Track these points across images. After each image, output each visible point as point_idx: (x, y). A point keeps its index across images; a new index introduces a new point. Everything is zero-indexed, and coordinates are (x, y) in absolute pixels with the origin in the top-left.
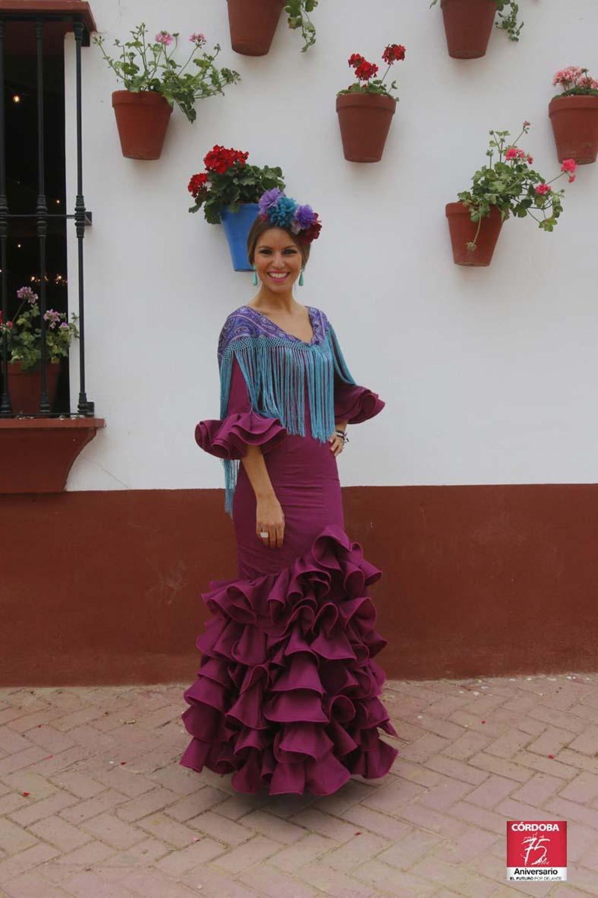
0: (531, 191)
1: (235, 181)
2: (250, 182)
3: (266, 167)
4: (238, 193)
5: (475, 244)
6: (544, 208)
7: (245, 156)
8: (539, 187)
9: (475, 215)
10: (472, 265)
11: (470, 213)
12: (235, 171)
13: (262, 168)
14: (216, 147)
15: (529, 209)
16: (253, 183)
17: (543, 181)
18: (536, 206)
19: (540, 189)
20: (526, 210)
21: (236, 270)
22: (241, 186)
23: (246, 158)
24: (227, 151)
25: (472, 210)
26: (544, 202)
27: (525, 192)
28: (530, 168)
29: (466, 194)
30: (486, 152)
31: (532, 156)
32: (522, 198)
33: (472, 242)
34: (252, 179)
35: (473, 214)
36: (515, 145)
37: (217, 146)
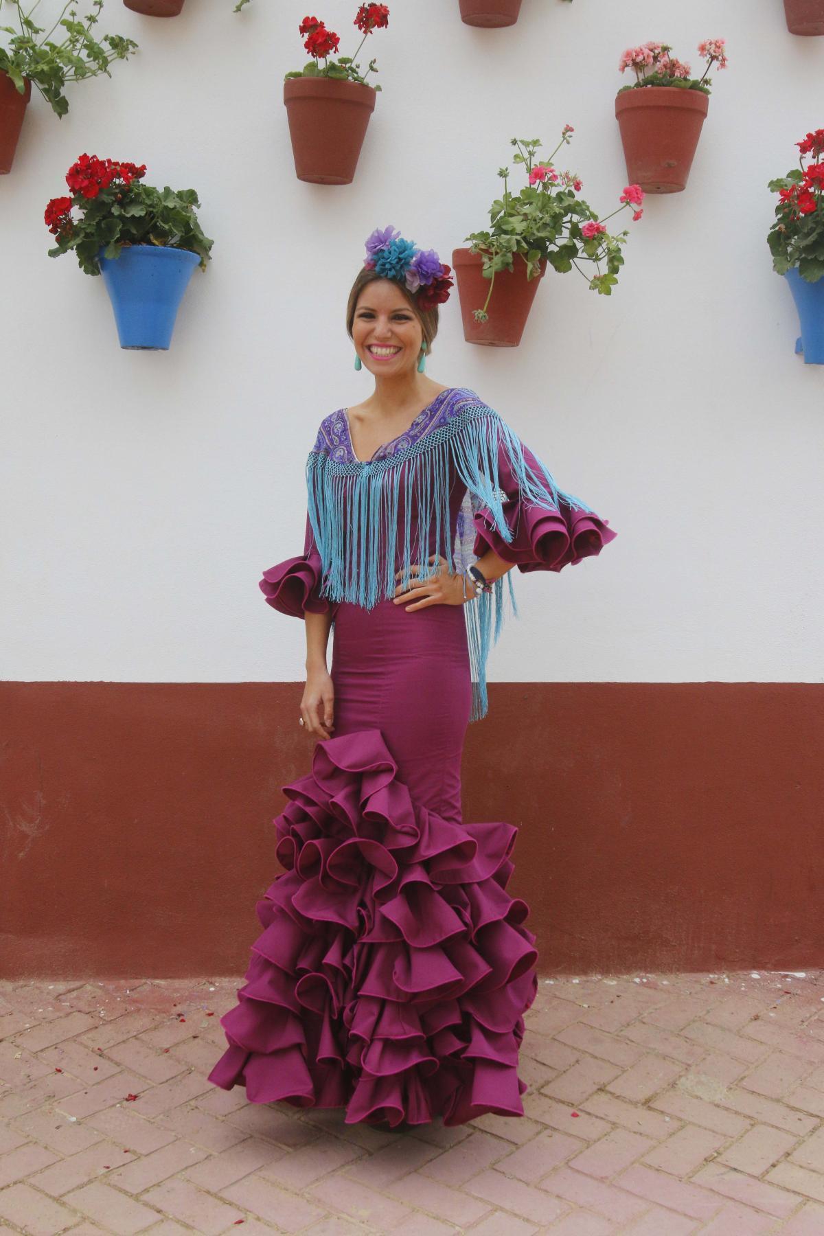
0: (575, 232)
1: (116, 211)
2: (137, 211)
3: (167, 190)
4: (118, 229)
5: (486, 312)
6: (597, 259)
7: (140, 172)
8: (587, 227)
9: (490, 268)
10: (492, 344)
11: (483, 264)
12: (115, 194)
13: (161, 190)
14: (84, 158)
15: (575, 259)
16: (143, 213)
17: (595, 218)
18: (585, 255)
19: (587, 229)
20: (571, 261)
21: (123, 348)
22: (121, 217)
23: (142, 175)
24: (103, 163)
25: (485, 259)
26: (596, 249)
27: (566, 233)
28: (579, 196)
29: (484, 235)
30: (498, 171)
31: (580, 178)
32: (561, 242)
33: (482, 309)
34: (143, 206)
35: (485, 267)
36: (550, 162)
37: (85, 155)
